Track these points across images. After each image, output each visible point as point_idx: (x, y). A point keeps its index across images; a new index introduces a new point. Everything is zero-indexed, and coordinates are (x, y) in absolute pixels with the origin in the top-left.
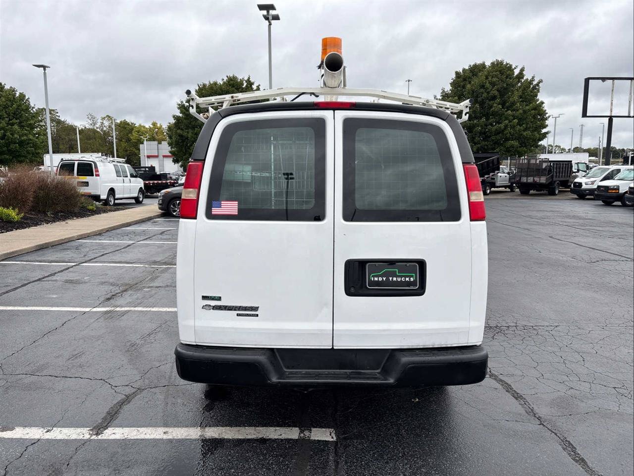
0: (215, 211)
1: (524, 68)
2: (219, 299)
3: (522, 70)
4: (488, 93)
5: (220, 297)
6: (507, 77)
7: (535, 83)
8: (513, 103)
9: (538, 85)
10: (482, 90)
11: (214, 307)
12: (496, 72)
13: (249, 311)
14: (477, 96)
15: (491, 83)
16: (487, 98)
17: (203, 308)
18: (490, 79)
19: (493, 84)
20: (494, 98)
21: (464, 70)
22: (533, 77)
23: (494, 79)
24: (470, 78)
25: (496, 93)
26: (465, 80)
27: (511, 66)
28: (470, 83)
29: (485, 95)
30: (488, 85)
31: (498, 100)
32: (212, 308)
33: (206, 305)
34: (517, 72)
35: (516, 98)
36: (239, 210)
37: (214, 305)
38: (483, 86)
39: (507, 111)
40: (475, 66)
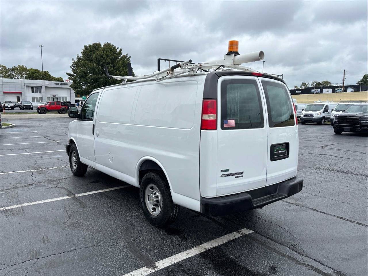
0: (226, 125)
1: (121, 49)
2: (228, 170)
3: (121, 50)
4: (105, 60)
5: (229, 170)
6: (114, 53)
7: (127, 58)
8: (119, 68)
9: (129, 59)
10: (102, 58)
11: (226, 175)
12: (108, 49)
13: (239, 175)
14: (99, 62)
15: (106, 55)
16: (105, 63)
17: (221, 176)
18: (105, 53)
19: (107, 56)
20: (108, 63)
21: (90, 46)
22: (127, 55)
23: (108, 53)
24: (93, 50)
25: (110, 61)
26: (91, 51)
27: (115, 47)
28: (94, 53)
29: (104, 61)
30: (104, 56)
31: (111, 65)
32: (225, 175)
33: (223, 175)
34: (118, 50)
35: (120, 65)
36: (235, 124)
37: (226, 174)
38: (102, 56)
39: (116, 71)
40: (96, 44)
